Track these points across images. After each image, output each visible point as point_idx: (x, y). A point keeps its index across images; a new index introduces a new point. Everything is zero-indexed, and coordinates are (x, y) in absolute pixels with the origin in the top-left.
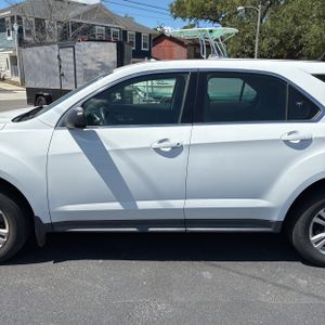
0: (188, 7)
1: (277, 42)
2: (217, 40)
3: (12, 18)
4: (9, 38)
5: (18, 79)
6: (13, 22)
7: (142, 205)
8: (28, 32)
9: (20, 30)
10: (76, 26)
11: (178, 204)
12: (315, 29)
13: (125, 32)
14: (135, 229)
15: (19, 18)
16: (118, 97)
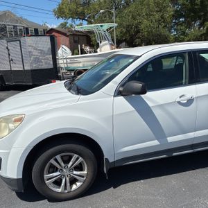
1: (124, 30)
7: (170, 139)
11: (192, 135)
13: (27, 29)
14: (165, 156)
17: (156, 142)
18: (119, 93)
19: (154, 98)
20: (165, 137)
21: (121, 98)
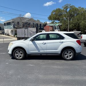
0: (52, 18)
2: (57, 26)
3: (12, 22)
4: (11, 26)
5: (13, 35)
6: (12, 23)
8: (16, 25)
9: (14, 25)
10: (26, 23)
12: (83, 22)
13: (37, 24)
15: (14, 22)
16: (37, 38)
17: (37, 51)
18: (30, 41)
19: (37, 42)
20: (40, 50)
21: (31, 41)
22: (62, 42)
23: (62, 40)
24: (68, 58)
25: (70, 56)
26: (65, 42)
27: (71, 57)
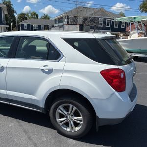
9: (68, 21)
22: (50, 72)
23: (51, 64)
24: (68, 130)
25: (76, 125)
26: (59, 71)
27: (77, 129)
